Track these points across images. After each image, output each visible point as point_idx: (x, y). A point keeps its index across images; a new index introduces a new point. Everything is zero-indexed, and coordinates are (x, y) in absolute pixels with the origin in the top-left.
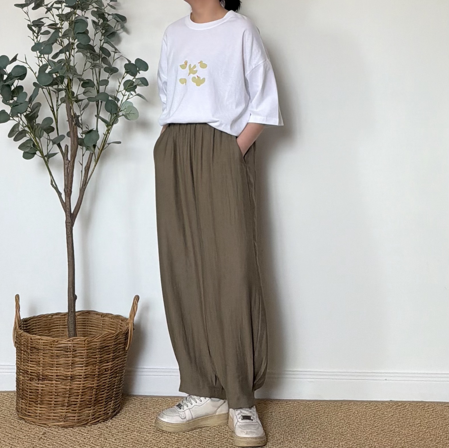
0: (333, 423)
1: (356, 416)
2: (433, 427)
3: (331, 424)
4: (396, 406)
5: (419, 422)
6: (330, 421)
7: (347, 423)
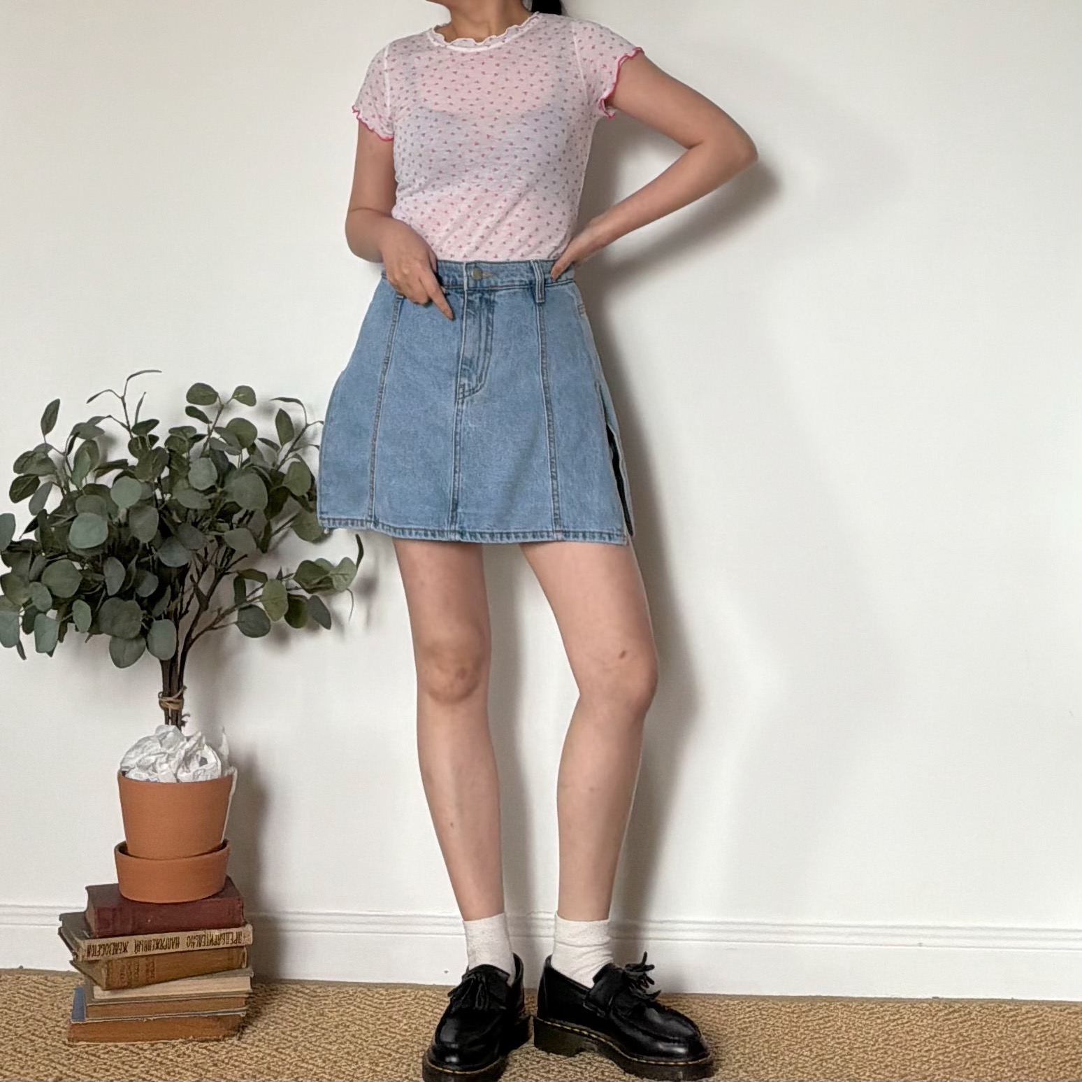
1: (843, 1038)
2: (1029, 1068)
4: (946, 1011)
5: (997, 1055)
6: (775, 1051)
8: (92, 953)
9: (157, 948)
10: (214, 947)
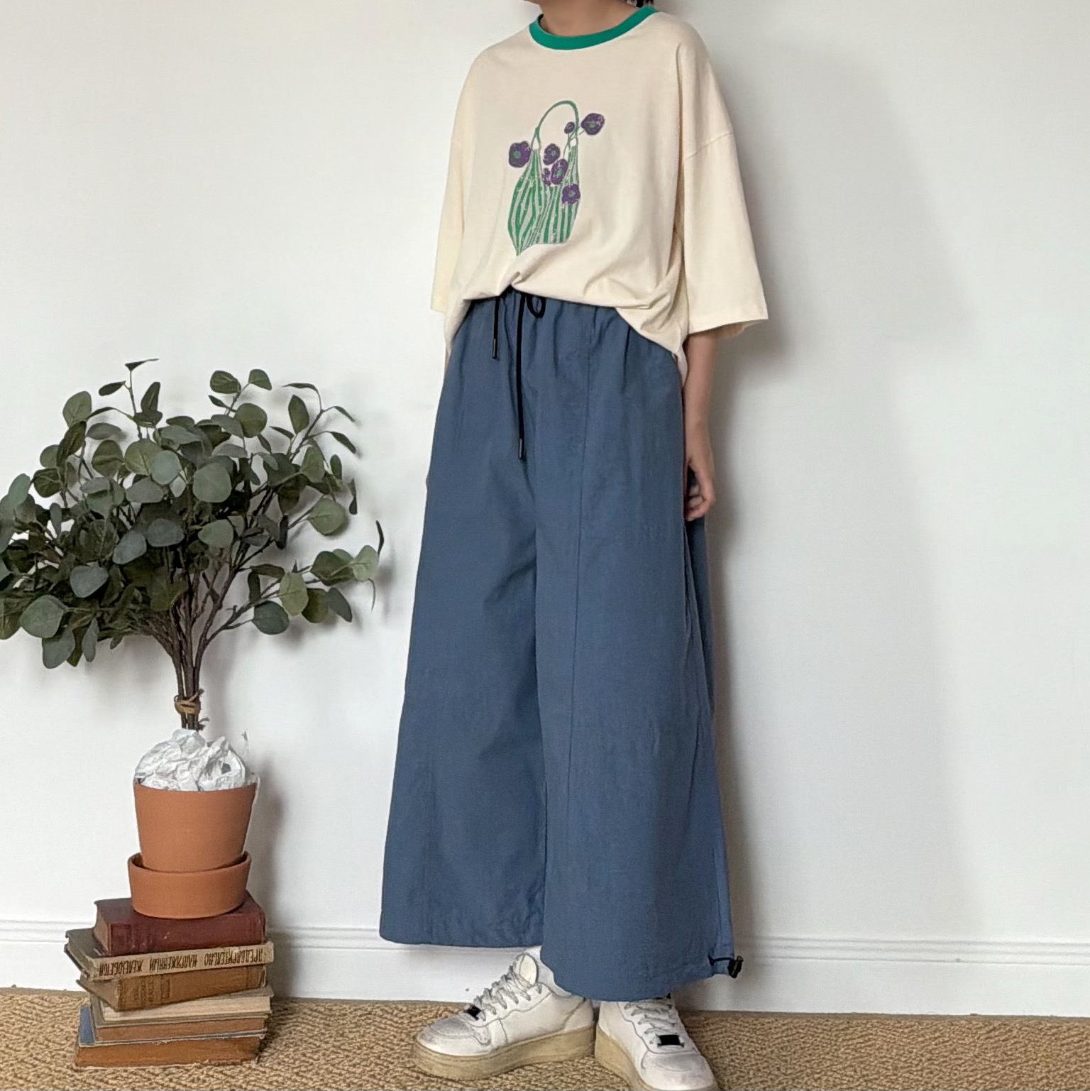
0: (825, 1078)
3: (819, 1078)
4: (987, 1029)
7: (860, 1078)
8: (104, 972)
9: (174, 966)
10: (233, 965)
